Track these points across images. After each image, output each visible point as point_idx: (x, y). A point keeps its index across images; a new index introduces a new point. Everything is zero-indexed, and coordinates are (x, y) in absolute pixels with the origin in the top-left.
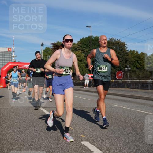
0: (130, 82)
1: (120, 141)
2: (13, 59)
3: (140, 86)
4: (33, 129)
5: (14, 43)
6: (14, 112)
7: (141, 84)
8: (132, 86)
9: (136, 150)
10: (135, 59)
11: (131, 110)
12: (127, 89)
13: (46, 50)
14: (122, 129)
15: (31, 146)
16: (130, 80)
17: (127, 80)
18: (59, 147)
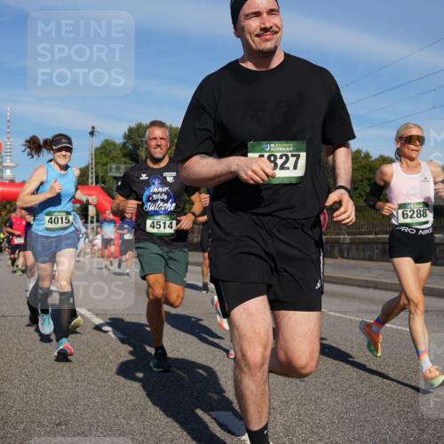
0: (348, 241)
1: (323, 410)
2: (8, 173)
3: (376, 251)
4: (68, 376)
5: (9, 127)
6: (10, 329)
7: (380, 246)
8: (354, 251)
9: (370, 435)
10: (360, 175)
11: (351, 320)
12: (340, 261)
13: (103, 147)
14: (326, 376)
15: (63, 427)
16: (348, 234)
17: (339, 234)
18: (144, 429)
